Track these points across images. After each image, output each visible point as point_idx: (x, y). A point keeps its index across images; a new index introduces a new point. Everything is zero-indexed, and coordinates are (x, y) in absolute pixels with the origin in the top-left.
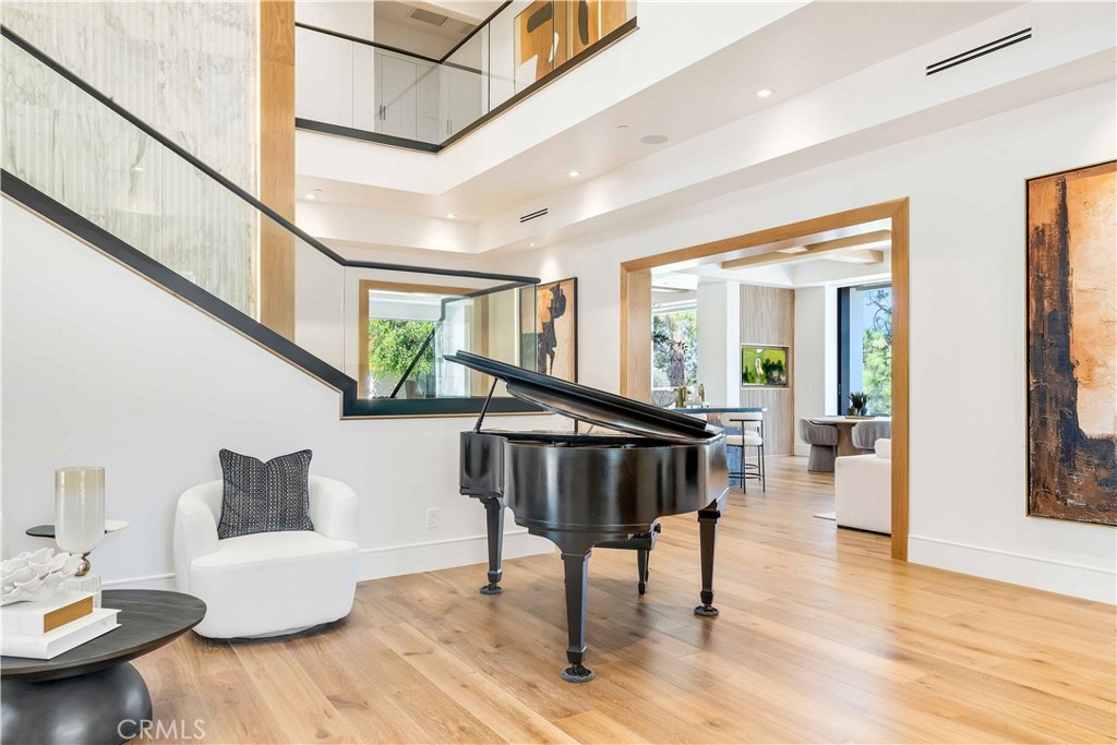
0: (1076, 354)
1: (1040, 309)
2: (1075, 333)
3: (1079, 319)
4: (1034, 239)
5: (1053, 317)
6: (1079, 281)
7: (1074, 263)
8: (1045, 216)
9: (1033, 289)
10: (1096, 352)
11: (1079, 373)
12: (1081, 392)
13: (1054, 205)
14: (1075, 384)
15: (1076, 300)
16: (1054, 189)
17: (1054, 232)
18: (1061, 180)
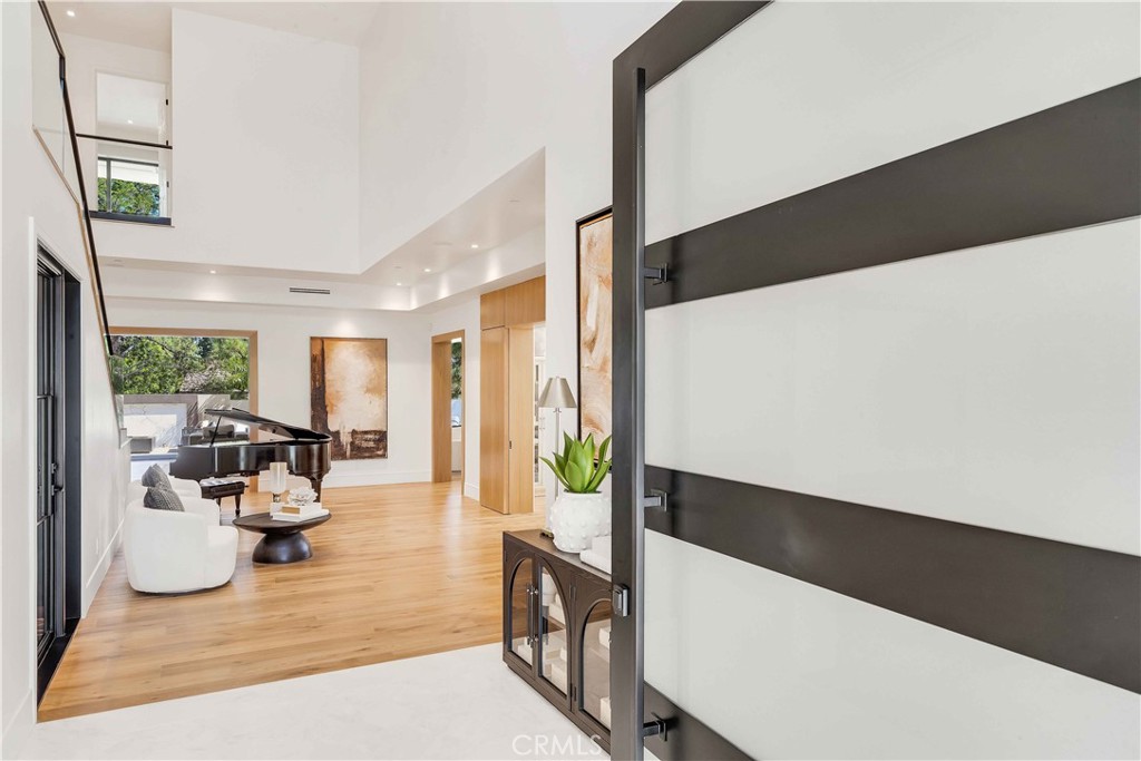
0: (327, 402)
1: (315, 384)
2: (327, 395)
3: (328, 390)
4: (314, 359)
5: (319, 388)
6: (328, 376)
7: (326, 370)
8: (317, 352)
9: (313, 378)
10: (333, 402)
11: (328, 409)
12: (329, 415)
13: (319, 347)
14: (327, 413)
15: (327, 383)
16: (319, 342)
17: (319, 358)
18: (322, 340)
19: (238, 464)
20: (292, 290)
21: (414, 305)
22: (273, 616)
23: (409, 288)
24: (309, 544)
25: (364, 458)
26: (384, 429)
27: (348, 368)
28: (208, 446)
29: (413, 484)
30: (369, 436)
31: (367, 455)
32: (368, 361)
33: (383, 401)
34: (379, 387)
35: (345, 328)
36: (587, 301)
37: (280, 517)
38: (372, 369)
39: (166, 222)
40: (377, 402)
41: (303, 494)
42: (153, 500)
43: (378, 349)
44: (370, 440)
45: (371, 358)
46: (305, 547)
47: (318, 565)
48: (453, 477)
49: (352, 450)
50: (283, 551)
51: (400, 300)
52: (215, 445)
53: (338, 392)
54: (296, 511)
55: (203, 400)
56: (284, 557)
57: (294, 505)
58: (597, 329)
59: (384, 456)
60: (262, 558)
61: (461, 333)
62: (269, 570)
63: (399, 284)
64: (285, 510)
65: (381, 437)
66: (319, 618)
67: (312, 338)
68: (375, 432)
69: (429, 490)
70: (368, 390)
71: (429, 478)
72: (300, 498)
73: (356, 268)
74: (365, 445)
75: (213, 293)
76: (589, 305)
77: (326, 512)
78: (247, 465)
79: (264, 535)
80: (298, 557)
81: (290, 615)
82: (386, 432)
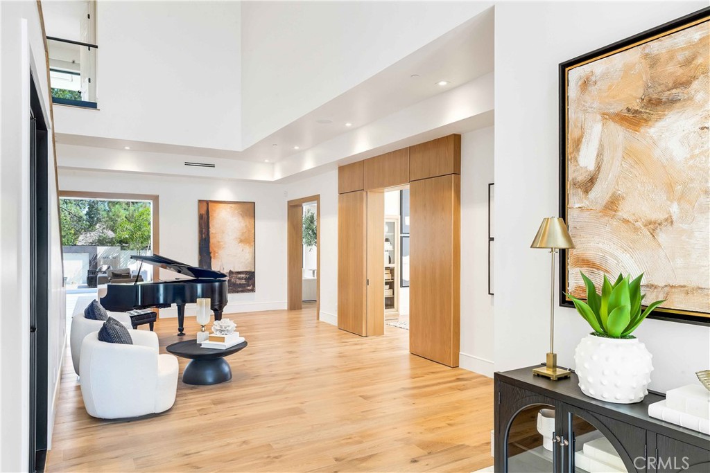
0: (211, 250)
1: (202, 236)
2: (211, 244)
3: (212, 241)
4: (201, 217)
5: (205, 239)
6: (212, 230)
7: (210, 226)
8: (204, 212)
9: (201, 232)
10: (216, 249)
11: (212, 255)
12: (212, 260)
13: (205, 208)
14: (211, 258)
15: (211, 235)
16: (205, 204)
17: (205, 216)
18: (207, 202)
19: (158, 299)
20: (187, 164)
21: (278, 176)
22: (228, 444)
23: (273, 164)
24: (229, 367)
25: (238, 292)
26: (253, 270)
27: (226, 223)
28: (133, 284)
29: (275, 311)
30: (242, 276)
31: (240, 289)
32: (241, 219)
33: (252, 249)
34: (249, 239)
35: (224, 194)
36: (578, 142)
37: (207, 344)
38: (244, 225)
39: (93, 105)
40: (248, 250)
41: (225, 325)
42: (108, 334)
43: (248, 209)
44: (242, 279)
45: (243, 217)
46: (226, 369)
47: (242, 387)
48: (303, 306)
49: (229, 286)
50: (209, 376)
51: (267, 172)
52: (138, 283)
53: (219, 242)
54: (222, 340)
55: (101, 250)
56: (210, 380)
57: (219, 335)
58: (598, 168)
59: (253, 290)
60: (190, 380)
61: (316, 198)
62: (201, 392)
63: (267, 161)
64: (211, 339)
65: (251, 276)
66: (274, 446)
67: (200, 201)
68: (246, 273)
69: (285, 316)
70: (241, 241)
71: (285, 307)
72: (223, 329)
73: (238, 147)
74: (238, 282)
75: (126, 163)
76: (583, 147)
77: (242, 340)
78: (165, 299)
79: (191, 360)
80: (222, 379)
81: (244, 442)
82: (254, 272)
